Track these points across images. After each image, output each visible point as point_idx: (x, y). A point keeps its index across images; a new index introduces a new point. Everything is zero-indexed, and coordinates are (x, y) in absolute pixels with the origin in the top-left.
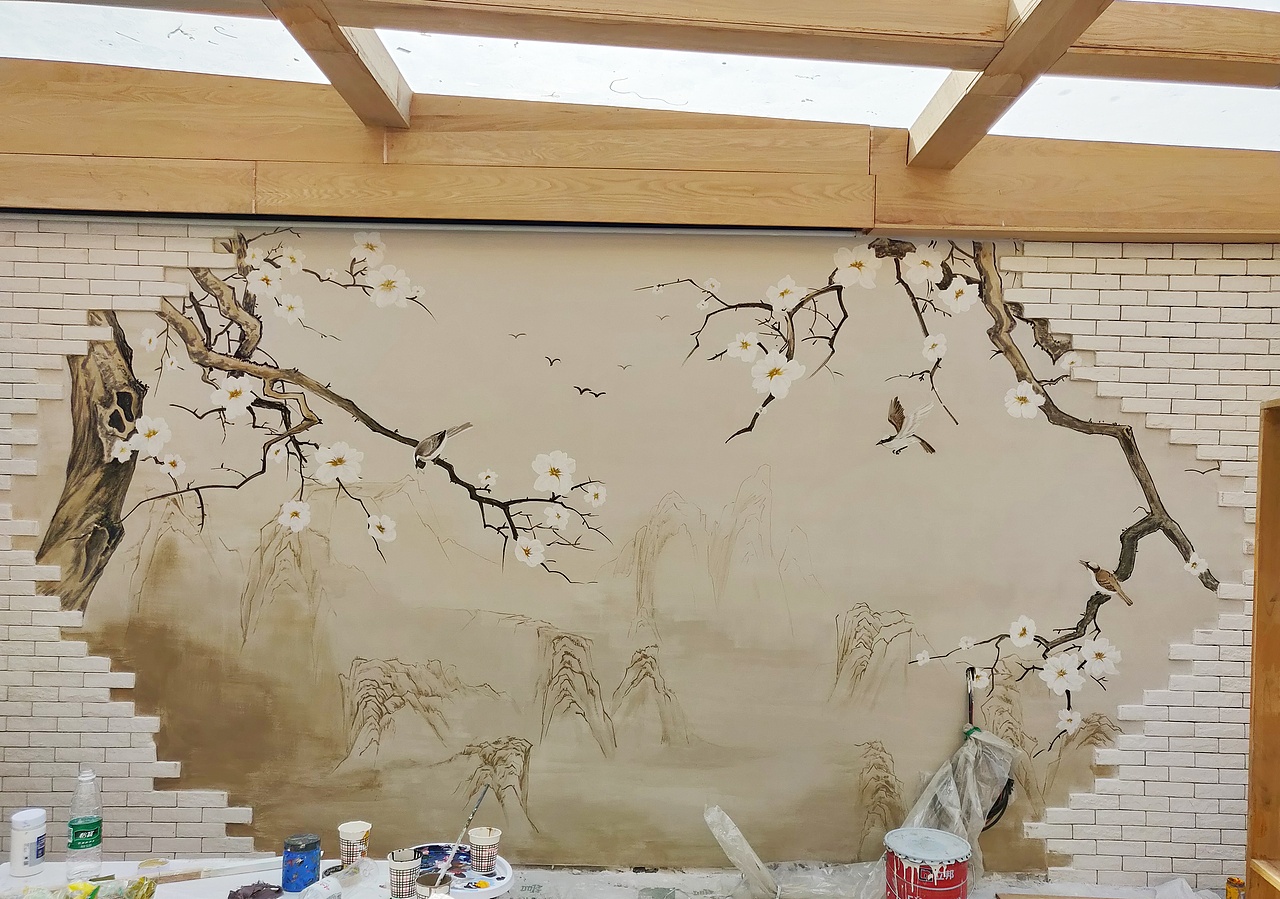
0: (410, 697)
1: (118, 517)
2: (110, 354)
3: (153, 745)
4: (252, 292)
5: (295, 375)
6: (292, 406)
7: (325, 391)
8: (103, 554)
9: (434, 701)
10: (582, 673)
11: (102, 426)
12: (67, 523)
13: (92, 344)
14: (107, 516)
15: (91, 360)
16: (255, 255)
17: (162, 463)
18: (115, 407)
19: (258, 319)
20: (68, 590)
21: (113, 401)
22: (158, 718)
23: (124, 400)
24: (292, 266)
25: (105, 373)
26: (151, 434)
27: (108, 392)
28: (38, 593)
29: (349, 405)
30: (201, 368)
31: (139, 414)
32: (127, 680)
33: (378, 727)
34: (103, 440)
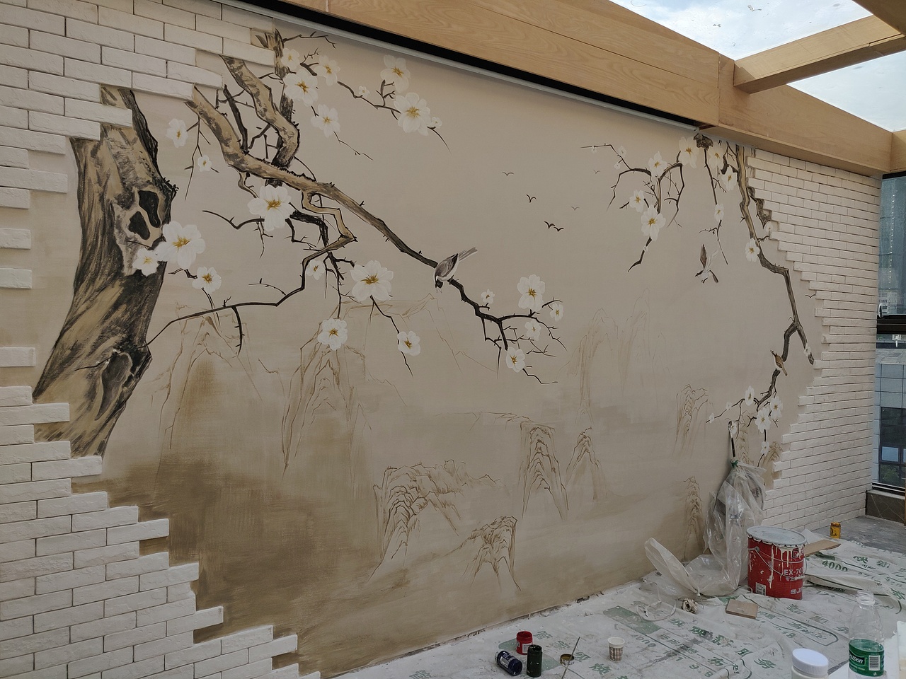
0: (432, 496)
1: (143, 339)
2: (128, 143)
3: (192, 595)
4: (289, 96)
5: (330, 190)
6: (329, 221)
7: (359, 209)
8: (126, 384)
9: (449, 497)
10: (548, 456)
11: (121, 231)
12: (76, 349)
13: (105, 128)
14: (129, 339)
15: (103, 148)
16: (292, 56)
17: (195, 277)
18: (137, 208)
19: (296, 126)
20: (78, 432)
21: (133, 200)
22: (197, 564)
23: (148, 200)
24: (327, 76)
25: (124, 168)
26: (182, 243)
27: (127, 189)
28: (37, 439)
29: (381, 225)
30: (237, 173)
31: (167, 219)
32: (160, 527)
33: (406, 529)
34: (123, 247)
